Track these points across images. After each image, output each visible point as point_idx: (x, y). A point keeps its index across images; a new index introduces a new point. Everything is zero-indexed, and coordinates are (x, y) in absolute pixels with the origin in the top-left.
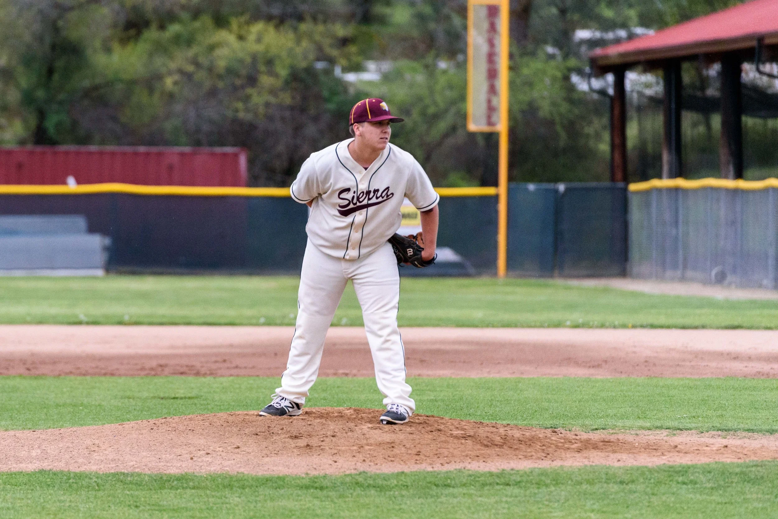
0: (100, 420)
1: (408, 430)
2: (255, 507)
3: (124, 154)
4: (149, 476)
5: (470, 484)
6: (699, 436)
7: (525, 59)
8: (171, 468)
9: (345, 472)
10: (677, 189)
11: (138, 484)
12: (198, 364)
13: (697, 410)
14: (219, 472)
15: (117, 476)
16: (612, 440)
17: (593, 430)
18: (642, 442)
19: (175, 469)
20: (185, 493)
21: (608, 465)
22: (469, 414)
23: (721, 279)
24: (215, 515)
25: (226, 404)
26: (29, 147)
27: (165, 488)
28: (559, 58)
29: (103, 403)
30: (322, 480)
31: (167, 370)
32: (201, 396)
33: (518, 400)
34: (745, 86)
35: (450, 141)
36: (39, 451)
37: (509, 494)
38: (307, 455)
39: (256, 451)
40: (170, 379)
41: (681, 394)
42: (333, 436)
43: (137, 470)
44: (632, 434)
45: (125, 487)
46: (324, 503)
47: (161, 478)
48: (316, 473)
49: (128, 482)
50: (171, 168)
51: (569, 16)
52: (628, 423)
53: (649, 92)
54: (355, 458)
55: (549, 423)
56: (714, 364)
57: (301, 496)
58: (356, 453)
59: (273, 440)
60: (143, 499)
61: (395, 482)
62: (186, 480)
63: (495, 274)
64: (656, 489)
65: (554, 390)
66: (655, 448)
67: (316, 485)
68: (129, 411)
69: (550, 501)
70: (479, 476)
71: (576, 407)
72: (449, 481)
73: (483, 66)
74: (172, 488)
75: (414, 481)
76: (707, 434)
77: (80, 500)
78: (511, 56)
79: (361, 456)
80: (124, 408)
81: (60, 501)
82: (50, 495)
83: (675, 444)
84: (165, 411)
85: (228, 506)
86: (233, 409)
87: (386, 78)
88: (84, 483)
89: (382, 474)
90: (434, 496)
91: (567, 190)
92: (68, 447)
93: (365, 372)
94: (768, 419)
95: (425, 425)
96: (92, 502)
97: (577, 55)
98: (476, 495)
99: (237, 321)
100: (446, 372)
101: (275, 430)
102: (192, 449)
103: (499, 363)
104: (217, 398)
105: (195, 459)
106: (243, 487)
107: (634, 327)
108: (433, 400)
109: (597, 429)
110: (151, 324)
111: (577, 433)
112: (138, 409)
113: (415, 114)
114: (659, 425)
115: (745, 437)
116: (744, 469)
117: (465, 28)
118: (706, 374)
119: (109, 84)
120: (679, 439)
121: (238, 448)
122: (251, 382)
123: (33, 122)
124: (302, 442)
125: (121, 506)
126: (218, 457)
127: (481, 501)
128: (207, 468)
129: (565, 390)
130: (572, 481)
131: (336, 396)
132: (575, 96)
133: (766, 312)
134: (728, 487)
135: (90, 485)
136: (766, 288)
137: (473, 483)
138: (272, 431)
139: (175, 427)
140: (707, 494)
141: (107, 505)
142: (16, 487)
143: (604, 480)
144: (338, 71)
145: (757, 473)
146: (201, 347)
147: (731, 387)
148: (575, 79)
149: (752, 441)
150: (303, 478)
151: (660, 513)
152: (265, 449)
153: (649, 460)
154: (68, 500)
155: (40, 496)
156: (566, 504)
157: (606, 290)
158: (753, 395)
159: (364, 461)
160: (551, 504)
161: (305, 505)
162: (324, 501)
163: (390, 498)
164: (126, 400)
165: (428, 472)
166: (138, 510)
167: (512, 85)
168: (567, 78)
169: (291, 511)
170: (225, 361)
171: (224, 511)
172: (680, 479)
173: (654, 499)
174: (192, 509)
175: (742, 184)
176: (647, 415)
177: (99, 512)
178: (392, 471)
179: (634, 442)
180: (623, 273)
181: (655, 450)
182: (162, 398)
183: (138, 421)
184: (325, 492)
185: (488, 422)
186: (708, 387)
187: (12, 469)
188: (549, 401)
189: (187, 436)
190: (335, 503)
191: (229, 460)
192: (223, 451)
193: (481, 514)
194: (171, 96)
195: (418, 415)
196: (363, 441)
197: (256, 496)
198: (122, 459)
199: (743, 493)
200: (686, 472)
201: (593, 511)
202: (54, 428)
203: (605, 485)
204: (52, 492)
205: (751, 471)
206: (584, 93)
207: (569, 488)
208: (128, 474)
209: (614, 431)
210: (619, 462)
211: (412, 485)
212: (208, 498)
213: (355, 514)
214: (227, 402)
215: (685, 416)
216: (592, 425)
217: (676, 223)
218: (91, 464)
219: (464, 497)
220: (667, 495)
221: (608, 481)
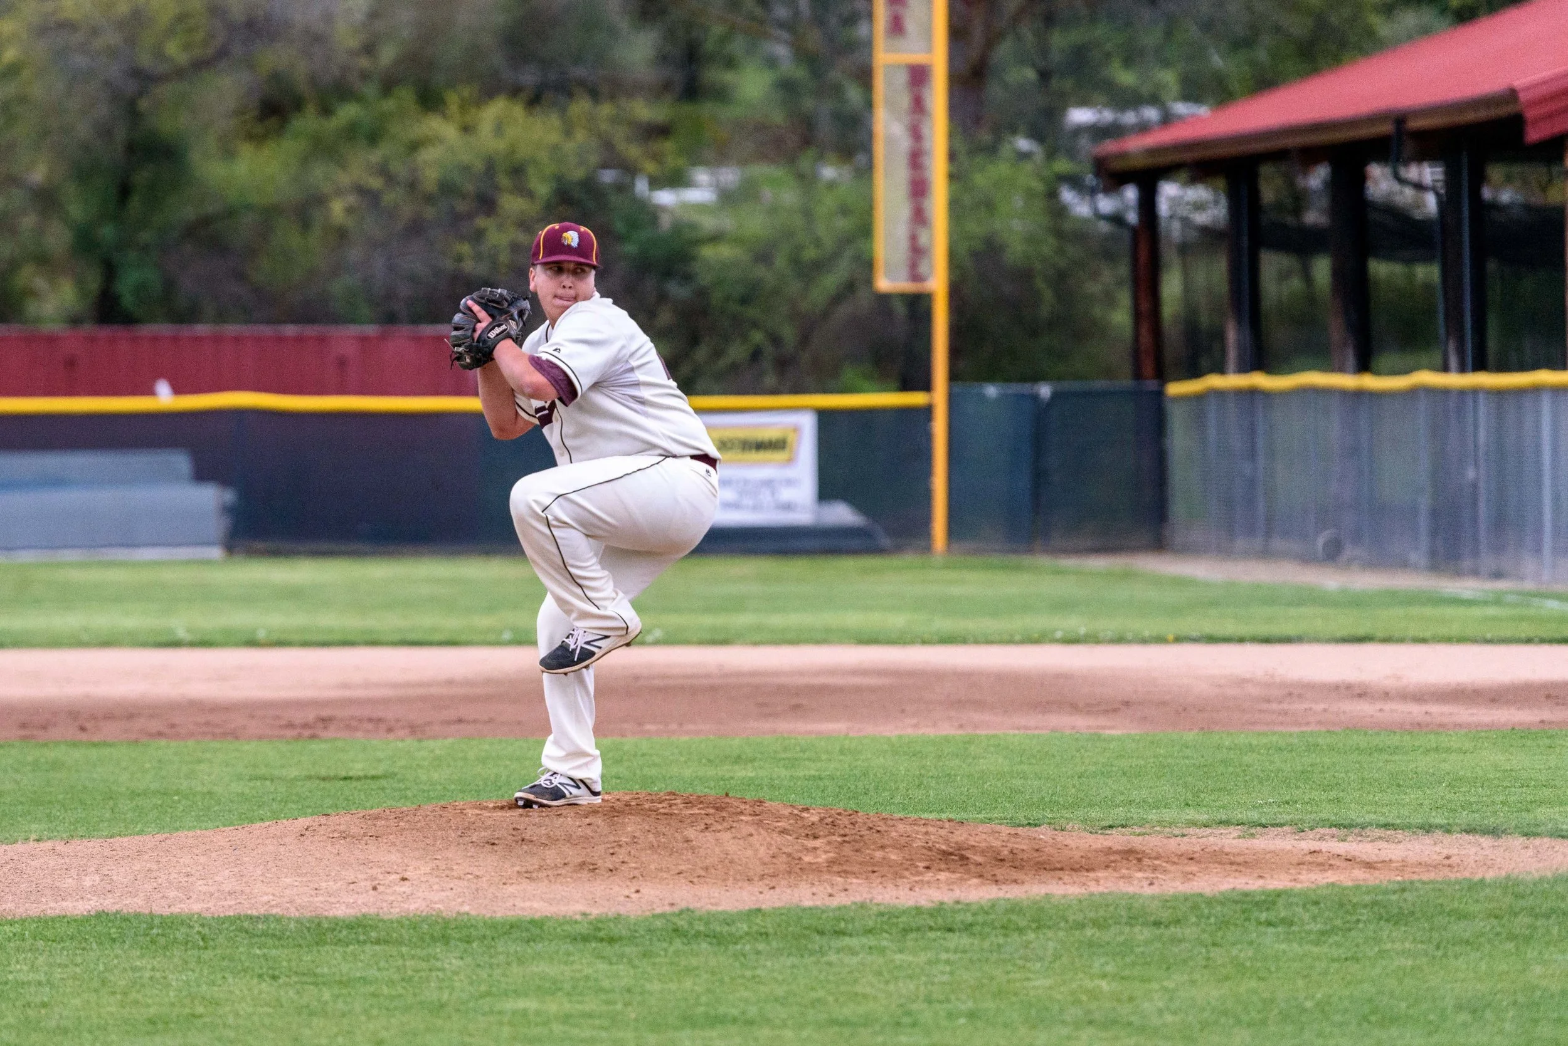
0: (210, 819)
2: (489, 976)
3: (258, 339)
4: (298, 921)
5: (883, 931)
6: (1297, 837)
7: (979, 159)
8: (338, 905)
9: (653, 909)
10: (1253, 393)
11: (278, 937)
12: (390, 715)
13: (1292, 790)
14: (424, 914)
15: (238, 922)
16: (1138, 847)
17: (1105, 828)
18: (1193, 848)
19: (343, 909)
20: (363, 952)
21: (1132, 894)
23: (1332, 554)
24: (417, 991)
25: (440, 787)
26: (88, 329)
27: (326, 943)
28: (1039, 159)
29: (216, 789)
30: (612, 925)
32: (396, 774)
33: (968, 776)
34: (1373, 206)
35: (843, 311)
36: (97, 878)
37: (952, 945)
38: (584, 880)
39: (493, 874)
40: (339, 743)
41: (1263, 760)
43: (274, 911)
44: (1174, 835)
45: (253, 941)
46: (615, 967)
47: (319, 924)
48: (600, 912)
49: (259, 933)
50: (342, 363)
51: (1055, 83)
52: (1168, 815)
53: (1201, 218)
55: (1024, 816)
56: (1321, 707)
57: (574, 955)
59: (523, 852)
60: (285, 964)
62: (365, 927)
63: (927, 548)
64: (1220, 934)
65: (1033, 756)
67: (601, 934)
68: (264, 804)
69: (1026, 958)
70: (896, 913)
71: (1074, 786)
72: (843, 925)
73: (902, 175)
74: (338, 942)
75: (779, 925)
76: (1311, 834)
77: (171, 967)
78: (952, 156)
80: (254, 797)
81: (134, 969)
82: (117, 957)
84: (328, 802)
85: (440, 974)
86: (451, 798)
87: (727, 198)
88: (178, 934)
89: (721, 913)
90: (816, 952)
91: (1055, 396)
92: (150, 870)
93: (691, 727)
94: (1421, 804)
96: (193, 971)
97: (1072, 153)
98: (892, 950)
99: (464, 637)
100: (838, 727)
101: (528, 834)
102: (375, 871)
103: (934, 709)
104: (424, 778)
105: (381, 889)
106: (468, 940)
107: (1178, 640)
108: (814, 776)
109: (1111, 827)
110: (306, 644)
111: (1075, 834)
112: (279, 798)
113: (781, 262)
114: (1224, 818)
115: (1380, 837)
116: (1380, 897)
117: (869, 105)
118: (1308, 724)
119: (231, 213)
120: (1263, 842)
122: (487, 747)
123: (94, 282)
124: (575, 857)
125: (245, 976)
126: (423, 886)
127: (900, 960)
128: (402, 905)
129: (1053, 756)
131: (638, 772)
132: (1067, 226)
133: (1415, 610)
134: (1350, 930)
135: (190, 939)
136: (1415, 568)
137: (887, 928)
138: (521, 837)
139: (344, 832)
140: (1311, 942)
141: (219, 976)
142: (54, 944)
143: (1124, 920)
144: (641, 186)
145: (1402, 904)
146: (395, 685)
147: (1354, 748)
148: (1068, 195)
149: (1393, 846)
150: (576, 922)
151: (1227, 978)
152: (509, 869)
153: (1207, 883)
154: (149, 967)
155: (98, 960)
156: (1057, 964)
157: (1128, 575)
158: (1395, 762)
160: (1028, 965)
162: (616, 964)
163: (735, 955)
164: (259, 783)
165: (804, 909)
166: (276, 984)
167: (955, 207)
168: (1052, 195)
169: (554, 983)
171: (433, 984)
172: (1263, 916)
173: (1215, 953)
174: (376, 981)
175: (1370, 382)
176: (1202, 801)
177: (204, 987)
178: (740, 906)
180: (1159, 544)
182: (324, 779)
183: (278, 822)
184: (617, 947)
185: (913, 816)
186: (1312, 747)
187: (49, 912)
188: (1025, 777)
189: (366, 847)
190: (635, 967)
191: (442, 890)
192: (431, 874)
193: (901, 985)
194: (342, 234)
197: (491, 957)
198: (247, 890)
199: (1378, 941)
200: (1274, 903)
201: (1104, 976)
203: (1127, 929)
204: (120, 952)
205: (1392, 900)
206: (1085, 221)
207: (1061, 934)
208: (258, 918)
209: (1142, 830)
210: (1151, 887)
211: (776, 934)
212: (404, 960)
213: (673, 986)
214: (441, 784)
215: (1271, 800)
216: (1103, 819)
217: (1252, 454)
218: (191, 901)
219: (871, 954)
220: (1239, 946)
221: (1131, 921)
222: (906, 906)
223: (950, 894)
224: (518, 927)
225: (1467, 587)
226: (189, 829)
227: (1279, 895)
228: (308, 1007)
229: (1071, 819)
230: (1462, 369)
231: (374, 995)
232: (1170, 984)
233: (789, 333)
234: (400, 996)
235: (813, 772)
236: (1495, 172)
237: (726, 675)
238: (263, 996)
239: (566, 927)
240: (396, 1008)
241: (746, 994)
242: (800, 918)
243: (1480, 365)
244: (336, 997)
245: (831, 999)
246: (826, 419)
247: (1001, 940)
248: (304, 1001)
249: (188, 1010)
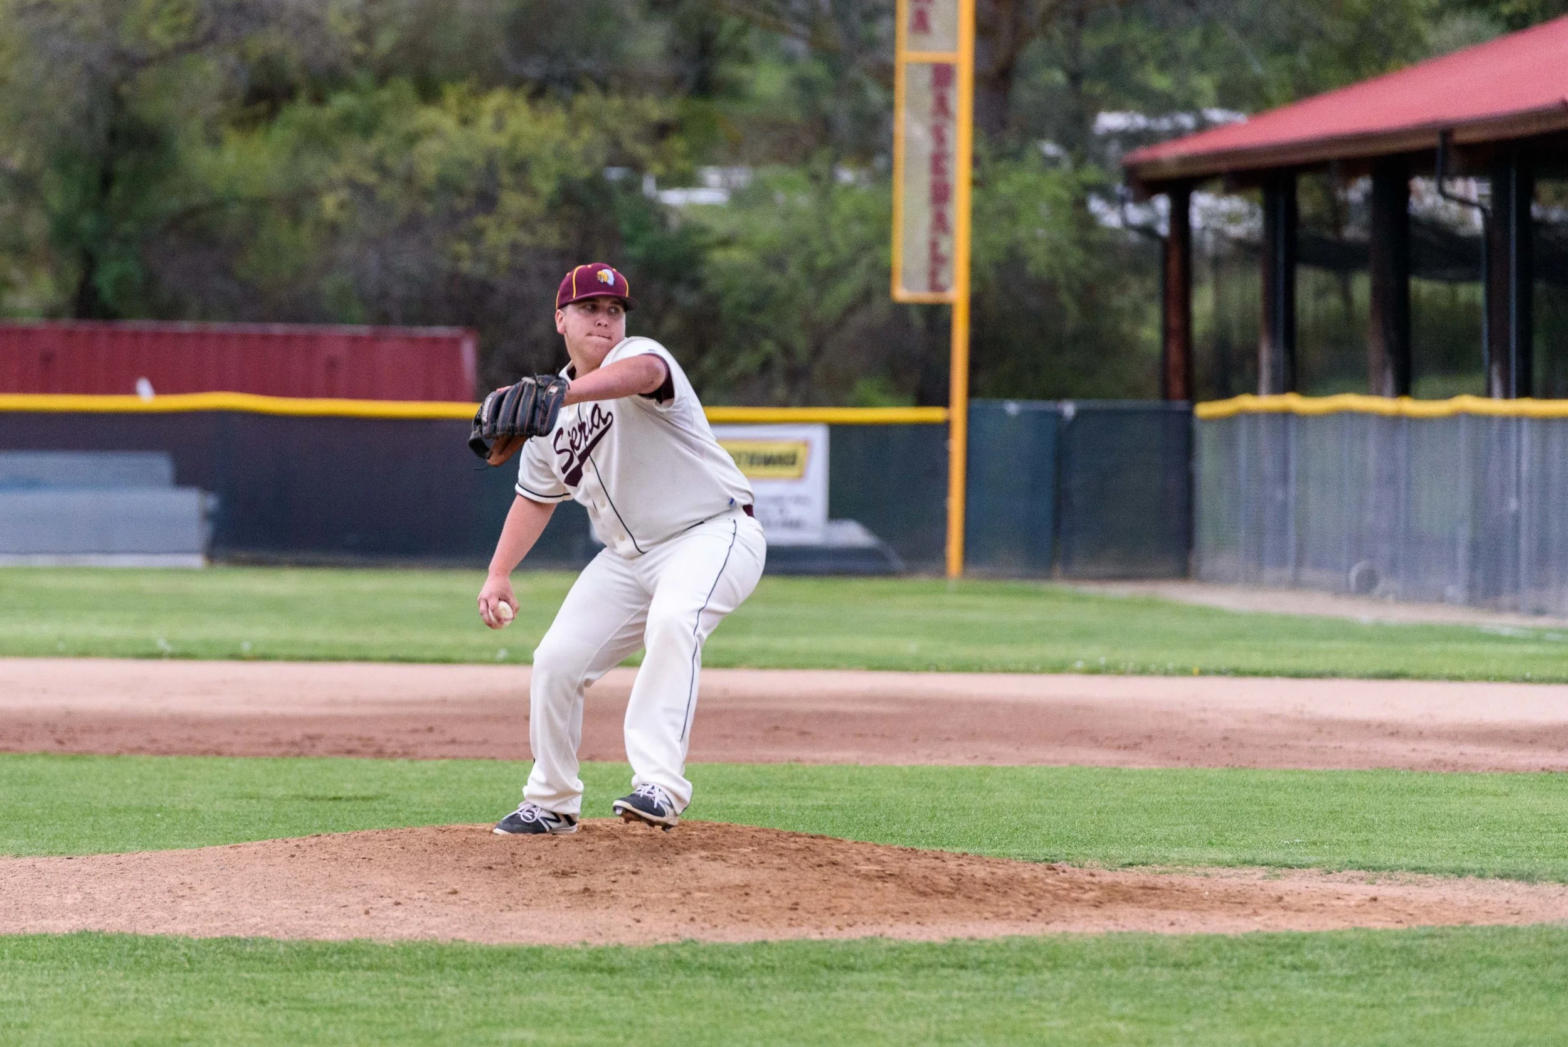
0: (194, 838)
1: (775, 862)
2: (485, 1005)
3: (245, 337)
4: (287, 945)
5: (893, 966)
6: (1324, 879)
7: (1003, 165)
8: (329, 929)
9: (656, 940)
10: (1286, 415)
11: (266, 960)
12: (379, 736)
13: (1320, 830)
14: (419, 939)
15: (226, 944)
16: (1160, 885)
17: (1124, 866)
18: (1216, 889)
19: (335, 933)
20: (355, 977)
21: (1152, 933)
22: (892, 834)
23: (1367, 585)
24: (411, 1019)
25: (433, 810)
26: (66, 323)
27: (316, 968)
28: (1067, 165)
29: (200, 807)
30: (613, 955)
31: (321, 746)
32: (387, 795)
33: (983, 810)
34: (1417, 222)
35: (860, 320)
36: (79, 896)
37: (965, 983)
38: (584, 908)
39: (489, 900)
40: (328, 762)
41: (1290, 799)
42: (634, 873)
43: (263, 933)
44: (1197, 875)
45: (241, 964)
46: (615, 998)
47: (309, 948)
48: (601, 942)
49: (246, 956)
50: (332, 364)
51: (1085, 86)
52: (1189, 853)
53: (1236, 231)
54: (674, 915)
55: (1041, 852)
56: (1352, 745)
57: (572, 984)
58: (677, 904)
59: (521, 878)
60: (274, 988)
61: (751, 961)
62: (356, 952)
63: (942, 572)
64: (1242, 977)
65: (1051, 790)
66: (1240, 900)
67: (603, 964)
68: (251, 823)
69: (1041, 998)
70: (907, 949)
71: (1093, 822)
72: (852, 960)
73: (924, 179)
74: (329, 967)
75: (786, 959)
76: (1339, 876)
77: (156, 989)
78: (976, 161)
79: (686, 911)
80: (239, 816)
81: (116, 990)
82: (99, 978)
83: (1280, 894)
84: (317, 822)
85: (435, 1002)
86: (445, 820)
87: (739, 199)
88: (163, 956)
89: (727, 946)
90: (823, 986)
91: (1080, 414)
92: (134, 889)
94: (1454, 848)
95: (808, 854)
96: (179, 994)
97: (1101, 161)
98: (903, 987)
99: (456, 655)
100: (850, 755)
101: (526, 860)
102: (367, 894)
103: (948, 739)
104: (415, 799)
105: (373, 913)
106: (463, 968)
107: (1203, 673)
108: (823, 806)
109: (1131, 865)
110: (291, 659)
111: (1094, 871)
112: (266, 818)
113: (794, 270)
114: (1249, 857)
115: (1410, 881)
116: (1409, 943)
117: (890, 106)
118: (1338, 763)
119: (219, 204)
120: (1289, 884)
121: (455, 892)
122: (481, 769)
123: (73, 276)
124: (575, 884)
125: (232, 1001)
126: (417, 911)
127: (911, 997)
128: (395, 930)
129: (1072, 790)
130: (1084, 961)
132: (1094, 237)
133: (1451, 647)
134: (1378, 975)
135: (175, 961)
136: (1452, 602)
137: (897, 964)
138: (519, 863)
139: (336, 853)
140: (1338, 989)
141: (206, 1000)
142: (35, 964)
143: (1143, 961)
144: (649, 186)
145: (1432, 949)
146: (386, 703)
147: (1385, 789)
148: (1096, 205)
149: (1424, 891)
150: (577, 952)
151: (1249, 1023)
152: (506, 896)
153: (1229, 924)
154: (133, 988)
155: (80, 980)
156: (1072, 1006)
157: (1150, 604)
158: (1427, 803)
159: (692, 919)
160: (1044, 1005)
161: (580, 1002)
162: (616, 995)
163: (741, 989)
164: (244, 802)
165: (812, 943)
166: (264, 1009)
167: (977, 213)
168: (1080, 204)
169: (553, 1013)
170: (431, 730)
171: (427, 1012)
172: (1288, 959)
173: (1238, 997)
174: (368, 1008)
175: (1409, 406)
176: (1226, 840)
177: (190, 1011)
178: (745, 939)
179: (1202, 889)
180: (1184, 572)
181: (1240, 905)
182: (312, 799)
183: (266, 842)
184: (617, 977)
185: (926, 849)
186: (1341, 787)
187: (28, 930)
188: (1042, 812)
189: (358, 869)
190: (637, 999)
191: (437, 916)
192: (425, 899)
193: (911, 1022)
194: (334, 228)
195: (794, 835)
196: (690, 881)
197: (488, 985)
198: (235, 911)
199: (1406, 988)
200: (1299, 946)
201: (1122, 1018)
202: (107, 853)
203: (1146, 970)
204: (103, 973)
205: (1422, 946)
206: (1113, 231)
207: (1078, 974)
208: (246, 940)
209: (1164, 869)
210: (1172, 927)
211: (782, 967)
212: (398, 987)
213: (675, 1019)
214: (434, 806)
215: (1298, 841)
216: (1122, 857)
217: (1285, 478)
218: (177, 921)
219: (879, 990)
220: (1263, 990)
221: (1151, 962)
222: (918, 942)
223: (964, 930)
224: (515, 955)
225: (1507, 623)
226: (174, 847)
227: (1304, 938)
228: (298, 1032)
229: (1089, 856)
230: (1506, 395)
231: (369, 1023)
232: (1190, 1028)
233: (801, 343)
234: (393, 1024)
235: (821, 802)
236: (1546, 189)
237: (732, 699)
238: (251, 1021)
239: (566, 956)
240: (389, 1036)
241: (751, 1029)
242: (807, 952)
243: (1525, 390)
244: (326, 1024)
245: (839, 1036)
246: (838, 433)
247: (1015, 979)
248: (294, 1026)
249: (172, 1034)
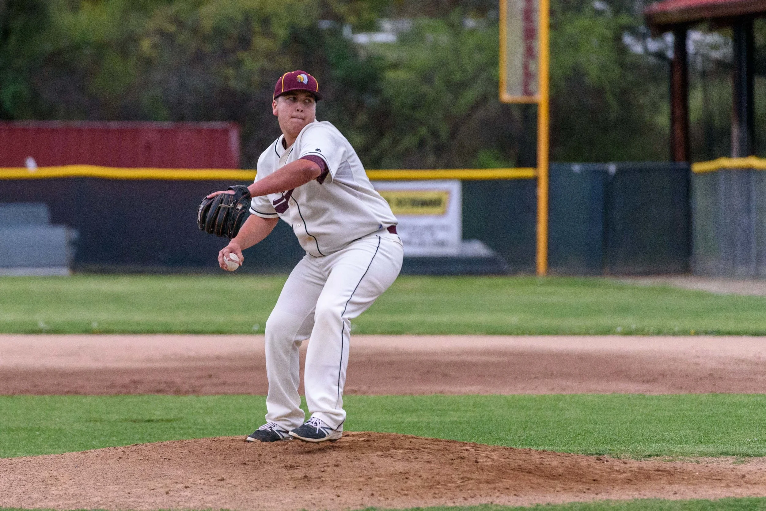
0: (60, 447)
1: (425, 457)
8: (143, 504)
9: (349, 508)
10: (749, 170)
12: (178, 380)
16: (668, 469)
17: (646, 457)
18: (703, 470)
19: (147, 506)
21: (662, 499)
22: (500, 439)
25: (210, 427)
28: (609, 14)
29: (64, 427)
31: (141, 388)
32: (181, 418)
35: (481, 114)
38: (305, 488)
39: (245, 484)
40: (145, 398)
42: (336, 466)
43: (101, 507)
44: (691, 462)
48: (314, 509)
50: (148, 147)
52: (687, 448)
53: (716, 55)
54: (361, 492)
55: (593, 449)
58: (363, 485)
59: (264, 470)
63: (534, 271)
65: (600, 409)
66: (718, 478)
68: (96, 437)
71: (626, 429)
73: (519, 25)
78: (552, 13)
80: (89, 432)
83: (743, 473)
84: (138, 436)
86: (218, 434)
91: (619, 171)
92: (20, 480)
93: (376, 389)
95: (445, 452)
97: (631, 11)
101: (268, 458)
102: (167, 481)
103: (536, 378)
104: (200, 421)
105: (171, 493)
107: (697, 333)
108: (456, 421)
109: (650, 456)
111: (626, 461)
112: (105, 434)
113: (438, 81)
114: (725, 450)
119: (76, 47)
121: (223, 480)
122: (241, 401)
126: (199, 491)
128: (185, 504)
129: (614, 409)
132: (627, 60)
138: (263, 460)
139: (148, 456)
144: (347, 32)
148: (628, 39)
152: (255, 481)
153: (711, 493)
157: (665, 290)
159: (372, 495)
164: (92, 424)
167: (553, 47)
168: (618, 38)
170: (210, 376)
176: (710, 439)
178: (406, 506)
179: (694, 471)
180: (686, 270)
181: (718, 481)
182: (135, 421)
183: (104, 449)
185: (520, 448)
188: (594, 422)
189: (162, 466)
191: (212, 495)
192: (204, 484)
194: (149, 61)
195: (437, 440)
196: (371, 471)
198: (84, 493)
202: (5, 457)
210: (675, 495)
214: (211, 425)
215: (756, 439)
216: (644, 451)
217: (748, 209)
222: (515, 506)
223: (543, 499)
226: (46, 453)
229: (623, 451)
233: (443, 129)
235: (456, 419)
